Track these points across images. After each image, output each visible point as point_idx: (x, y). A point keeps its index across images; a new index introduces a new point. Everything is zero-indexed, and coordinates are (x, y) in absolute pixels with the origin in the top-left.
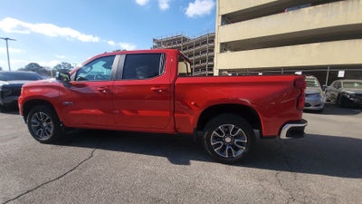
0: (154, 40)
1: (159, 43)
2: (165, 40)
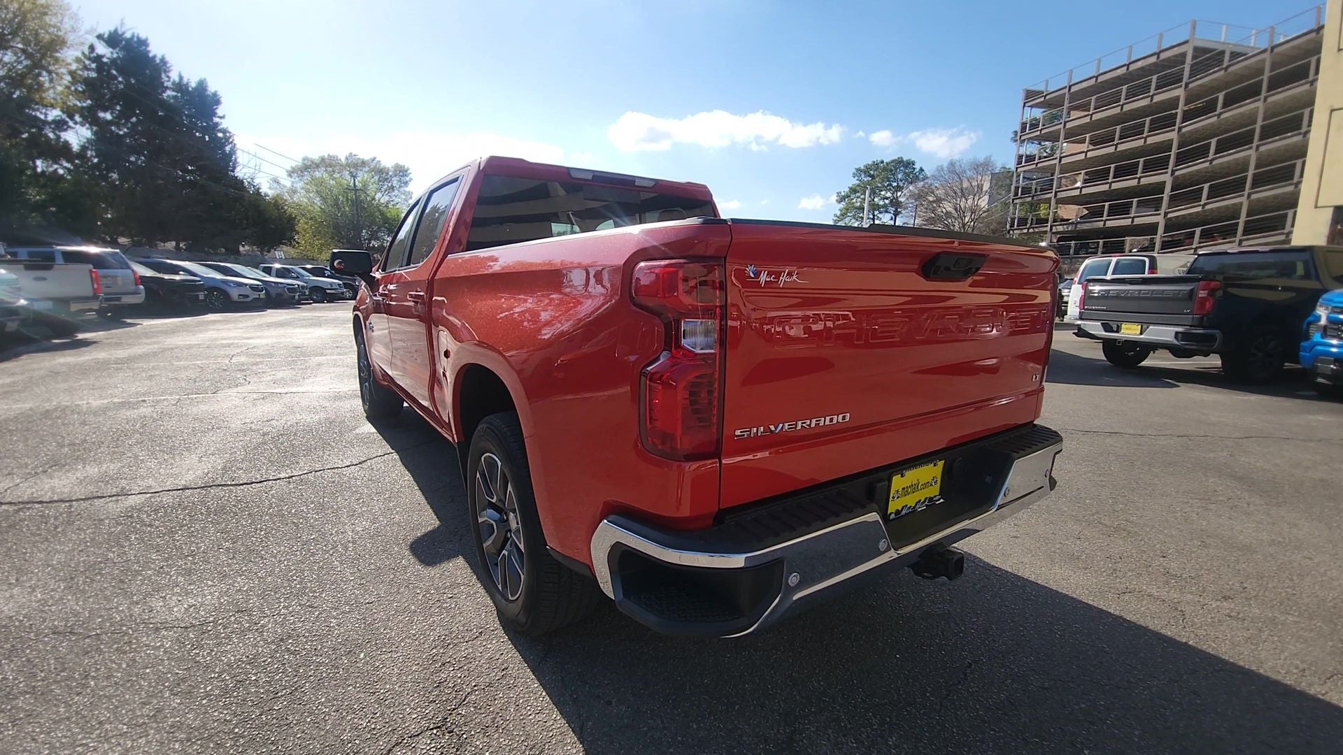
1: (1052, 103)
2: (1084, 85)
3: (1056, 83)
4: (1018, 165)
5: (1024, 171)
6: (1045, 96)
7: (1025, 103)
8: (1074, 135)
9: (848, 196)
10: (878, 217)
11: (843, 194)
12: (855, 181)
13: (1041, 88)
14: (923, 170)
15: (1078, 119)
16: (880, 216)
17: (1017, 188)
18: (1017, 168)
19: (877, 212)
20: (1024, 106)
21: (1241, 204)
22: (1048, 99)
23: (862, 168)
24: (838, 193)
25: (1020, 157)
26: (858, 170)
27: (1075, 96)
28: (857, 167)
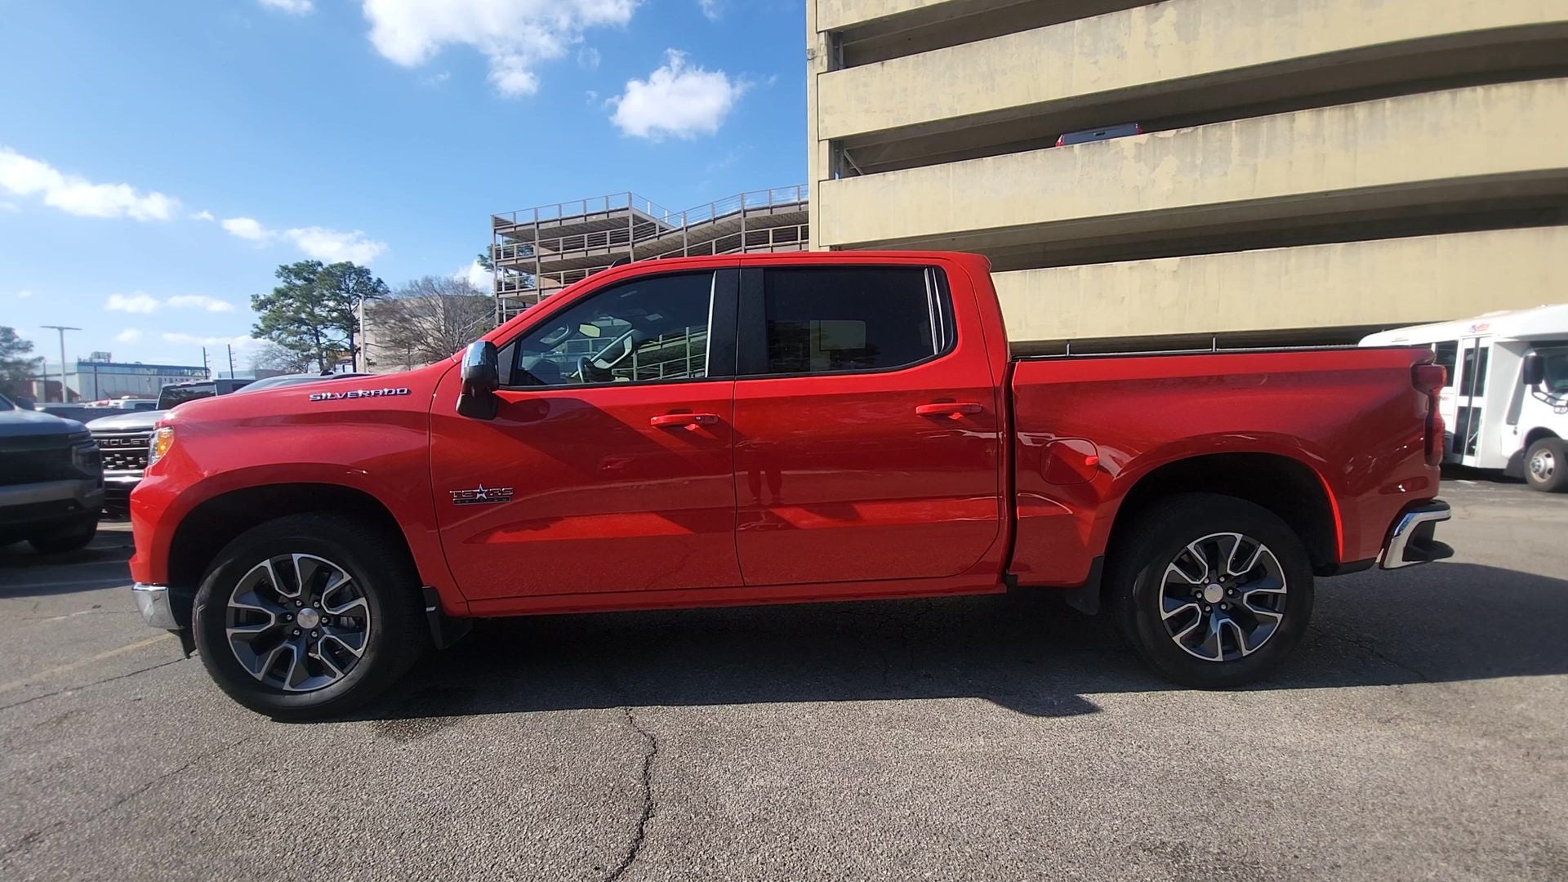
0: (499, 223)
1: (522, 236)
2: (551, 225)
3: (524, 218)
4: (498, 290)
5: (506, 298)
6: (515, 227)
7: (495, 230)
8: (548, 270)
9: (272, 302)
10: (322, 333)
11: (262, 298)
12: (281, 284)
13: (509, 218)
14: (382, 282)
15: (549, 257)
16: (324, 331)
17: (501, 315)
18: (498, 294)
19: (322, 326)
20: (495, 232)
21: (685, 345)
22: (519, 231)
23: (291, 266)
24: (253, 296)
25: (500, 283)
26: (285, 268)
27: (545, 234)
28: (283, 265)
